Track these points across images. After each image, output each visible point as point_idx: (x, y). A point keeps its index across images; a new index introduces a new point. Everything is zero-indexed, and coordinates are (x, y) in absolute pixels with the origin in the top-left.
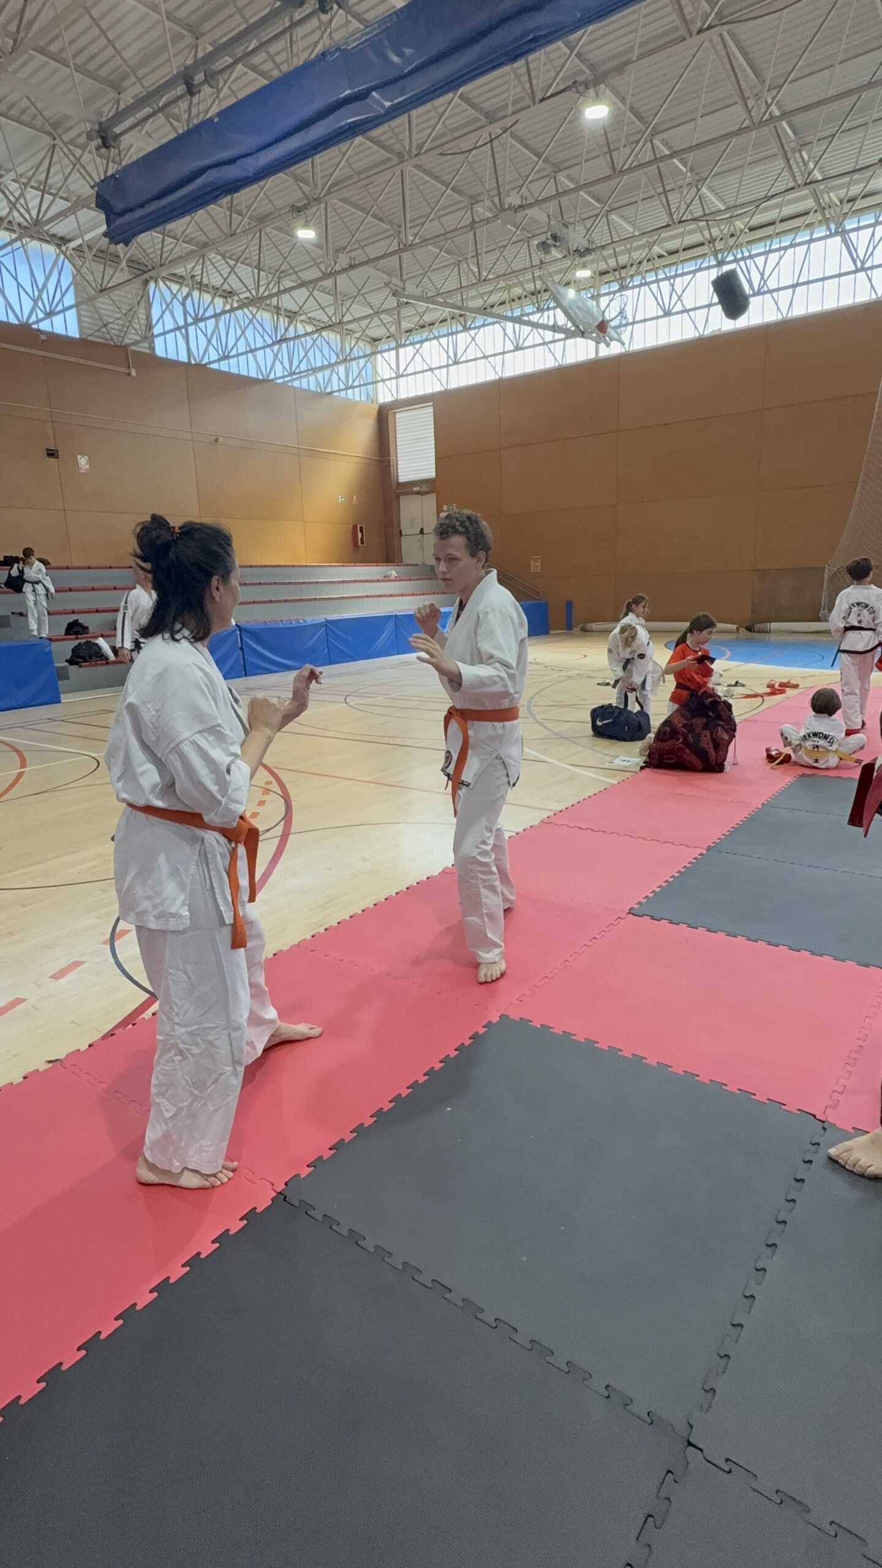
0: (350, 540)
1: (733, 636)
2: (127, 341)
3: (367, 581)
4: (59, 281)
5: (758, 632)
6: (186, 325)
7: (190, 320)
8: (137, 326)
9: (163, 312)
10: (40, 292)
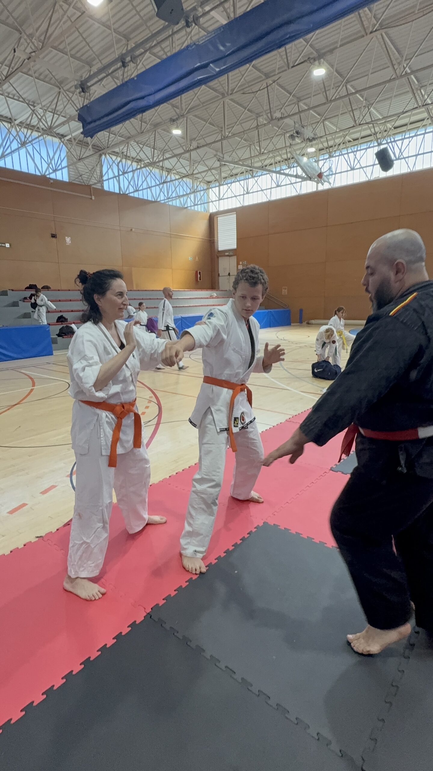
0: (194, 277)
2: (91, 183)
3: (202, 298)
4: (60, 155)
6: (119, 175)
7: (121, 173)
8: (96, 176)
9: (108, 170)
10: (51, 160)
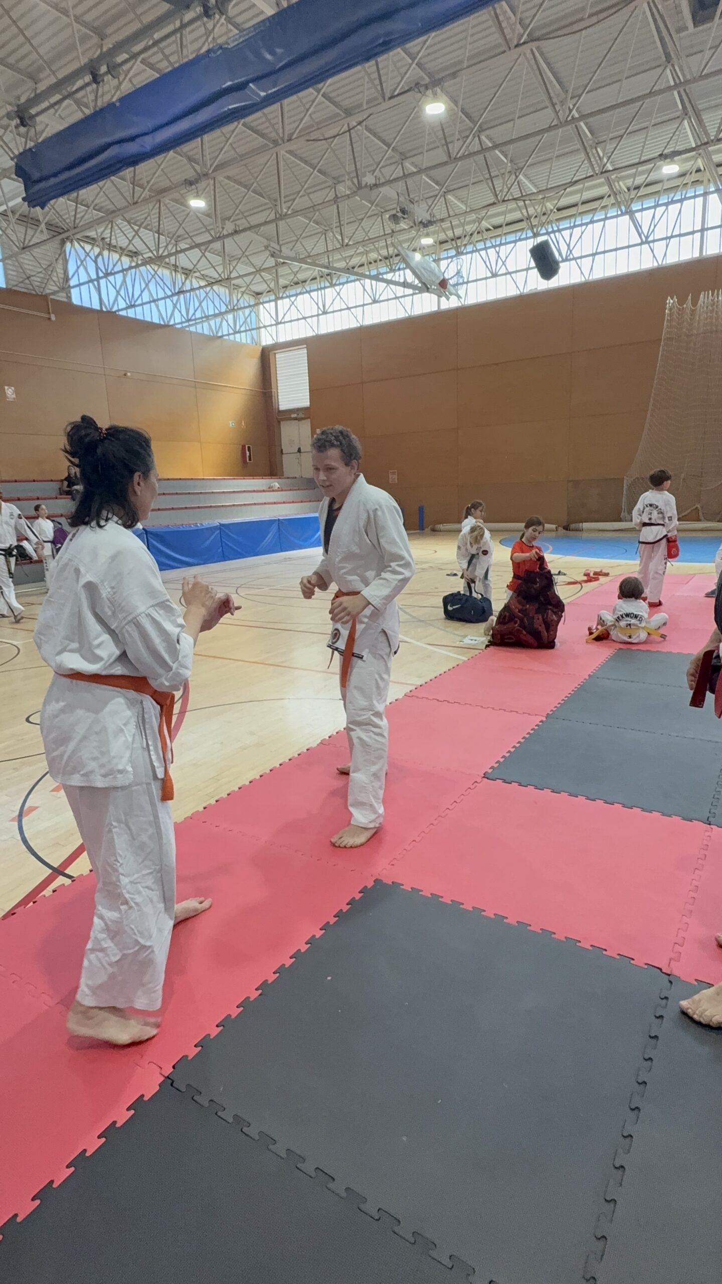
0: (240, 458)
1: (554, 534)
2: (48, 291)
3: (254, 491)
5: (573, 530)
6: (98, 278)
7: (101, 274)
8: (55, 279)
9: (78, 268)
